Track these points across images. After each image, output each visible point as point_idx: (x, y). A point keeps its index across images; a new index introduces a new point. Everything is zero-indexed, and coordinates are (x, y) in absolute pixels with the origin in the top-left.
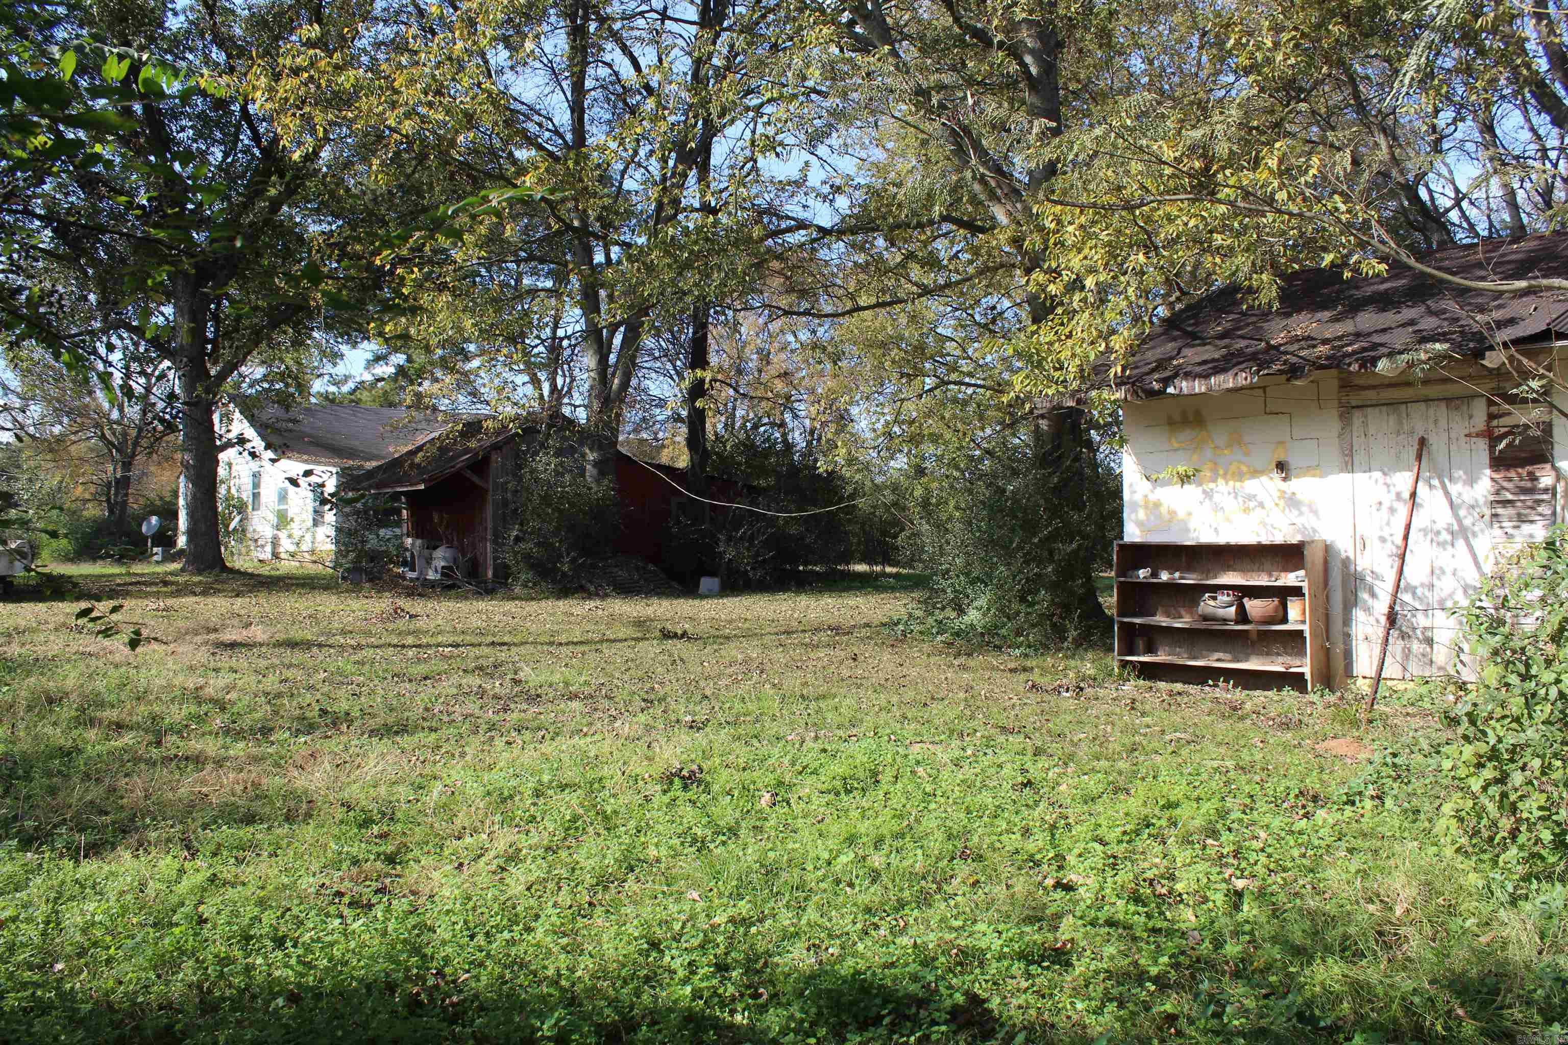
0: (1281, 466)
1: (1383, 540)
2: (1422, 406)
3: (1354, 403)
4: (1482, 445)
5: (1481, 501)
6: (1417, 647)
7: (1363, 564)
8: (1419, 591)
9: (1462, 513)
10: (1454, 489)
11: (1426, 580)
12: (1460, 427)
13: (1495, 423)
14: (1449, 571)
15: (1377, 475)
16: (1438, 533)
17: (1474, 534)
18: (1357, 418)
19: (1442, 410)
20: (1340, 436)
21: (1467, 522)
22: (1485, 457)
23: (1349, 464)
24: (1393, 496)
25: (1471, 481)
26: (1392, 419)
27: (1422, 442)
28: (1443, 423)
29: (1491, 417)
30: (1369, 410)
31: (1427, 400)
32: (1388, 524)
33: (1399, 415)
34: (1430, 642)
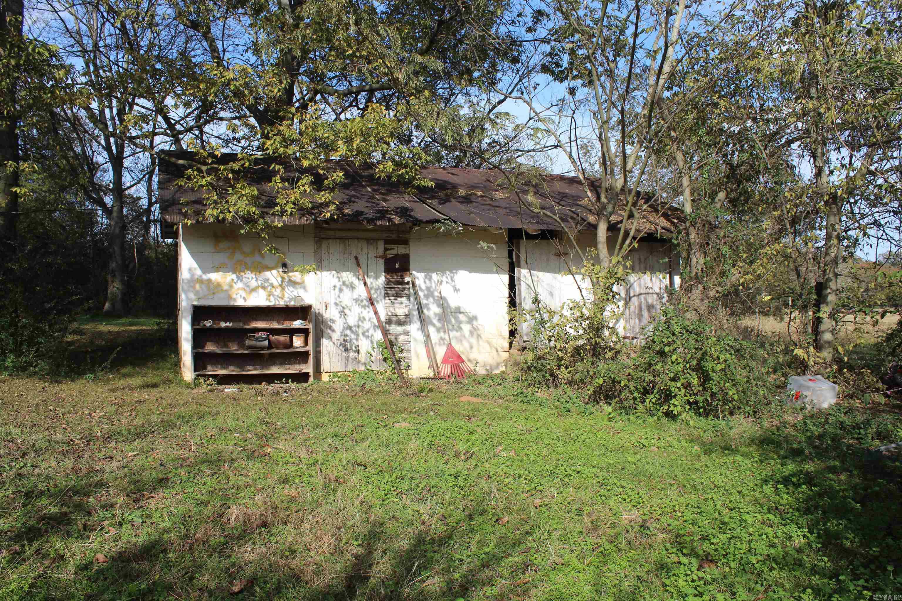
0: (284, 265)
1: (336, 304)
2: (356, 241)
3: (323, 236)
4: (381, 262)
5: (381, 286)
6: (352, 354)
7: (327, 315)
8: (354, 329)
9: (372, 292)
10: (368, 281)
11: (356, 324)
12: (372, 254)
13: (388, 252)
14: (367, 319)
15: (334, 272)
16: (362, 301)
17: (378, 302)
18: (324, 245)
19: (364, 244)
20: (315, 252)
21: (375, 296)
22: (382, 267)
23: (320, 267)
24: (341, 283)
25: (377, 278)
26: (342, 246)
27: (356, 258)
28: (365, 250)
29: (386, 249)
30: (330, 241)
31: (358, 239)
32: (339, 296)
33: (345, 245)
34: (358, 351)
